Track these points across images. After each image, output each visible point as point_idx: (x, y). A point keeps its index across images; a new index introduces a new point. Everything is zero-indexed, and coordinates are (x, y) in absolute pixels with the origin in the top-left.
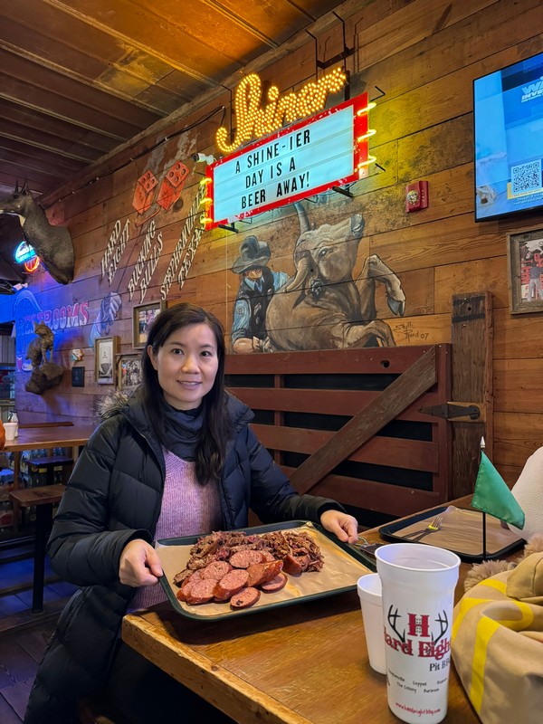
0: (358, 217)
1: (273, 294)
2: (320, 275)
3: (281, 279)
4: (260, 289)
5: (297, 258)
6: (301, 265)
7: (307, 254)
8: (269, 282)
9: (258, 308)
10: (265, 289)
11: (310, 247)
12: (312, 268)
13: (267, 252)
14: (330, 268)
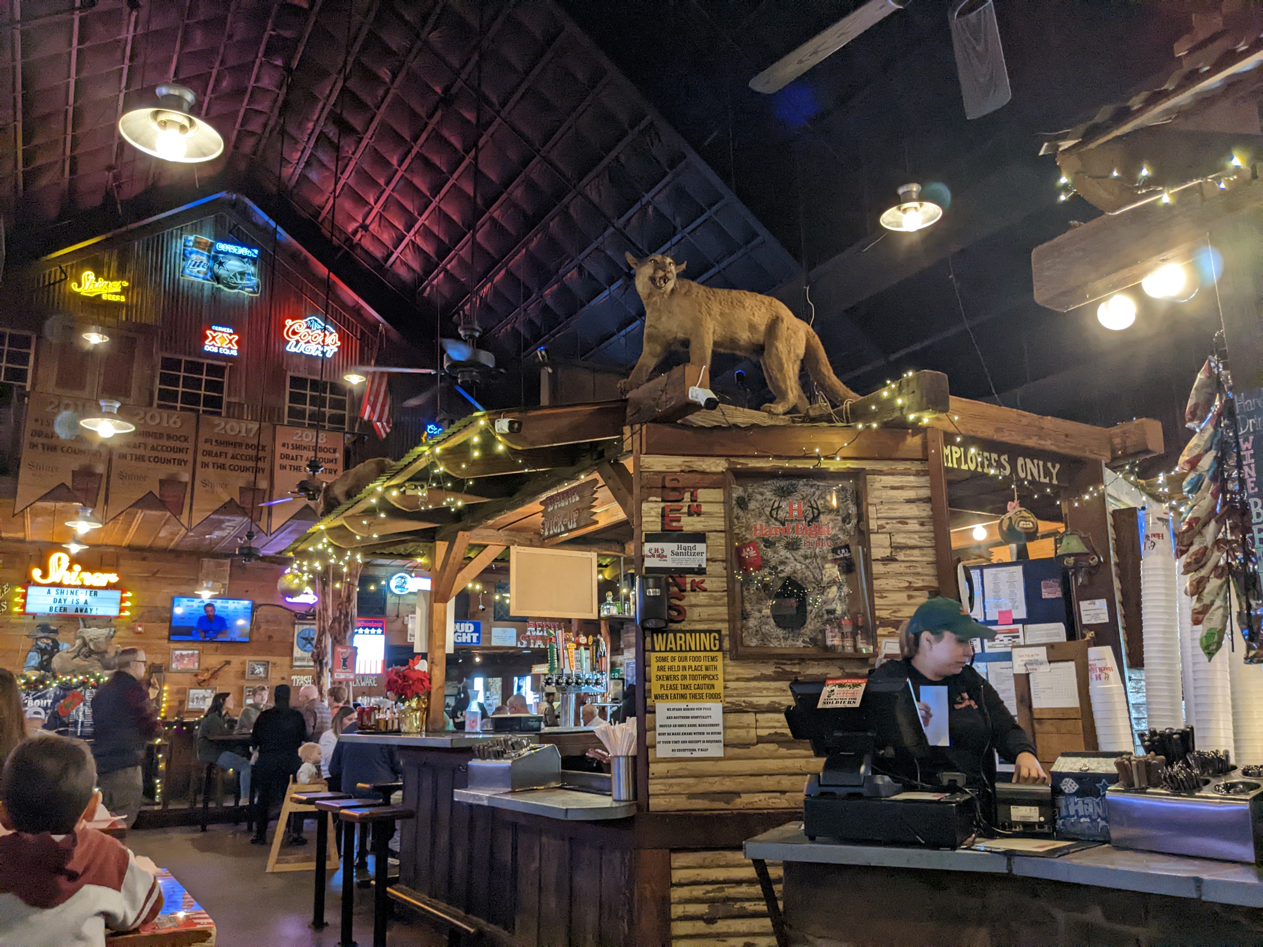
0: (113, 629)
1: (58, 651)
2: (90, 648)
3: (64, 646)
4: (49, 648)
5: (76, 638)
6: (78, 642)
7: (83, 639)
8: (56, 645)
9: (45, 657)
10: (53, 649)
11: (85, 635)
12: (85, 644)
13: (56, 632)
14: (95, 644)
